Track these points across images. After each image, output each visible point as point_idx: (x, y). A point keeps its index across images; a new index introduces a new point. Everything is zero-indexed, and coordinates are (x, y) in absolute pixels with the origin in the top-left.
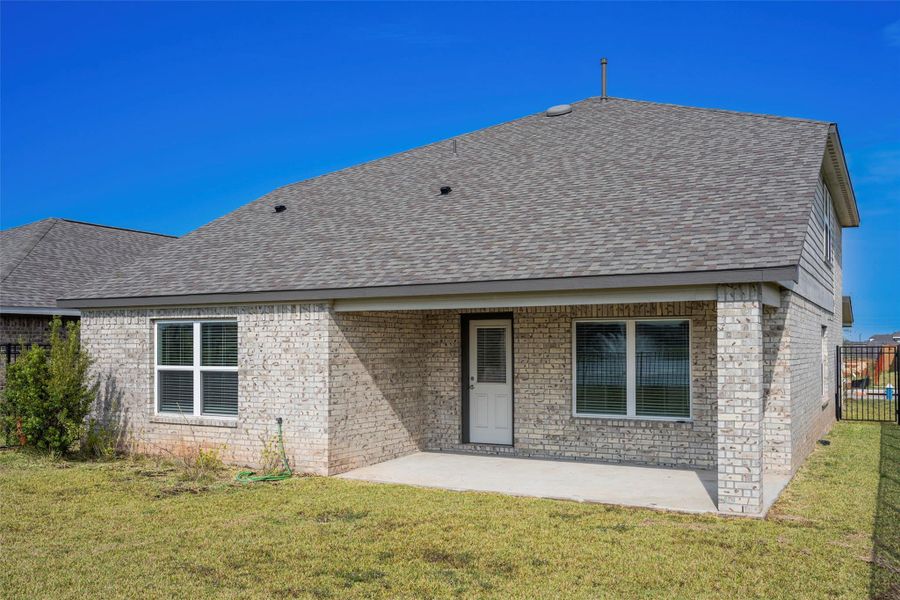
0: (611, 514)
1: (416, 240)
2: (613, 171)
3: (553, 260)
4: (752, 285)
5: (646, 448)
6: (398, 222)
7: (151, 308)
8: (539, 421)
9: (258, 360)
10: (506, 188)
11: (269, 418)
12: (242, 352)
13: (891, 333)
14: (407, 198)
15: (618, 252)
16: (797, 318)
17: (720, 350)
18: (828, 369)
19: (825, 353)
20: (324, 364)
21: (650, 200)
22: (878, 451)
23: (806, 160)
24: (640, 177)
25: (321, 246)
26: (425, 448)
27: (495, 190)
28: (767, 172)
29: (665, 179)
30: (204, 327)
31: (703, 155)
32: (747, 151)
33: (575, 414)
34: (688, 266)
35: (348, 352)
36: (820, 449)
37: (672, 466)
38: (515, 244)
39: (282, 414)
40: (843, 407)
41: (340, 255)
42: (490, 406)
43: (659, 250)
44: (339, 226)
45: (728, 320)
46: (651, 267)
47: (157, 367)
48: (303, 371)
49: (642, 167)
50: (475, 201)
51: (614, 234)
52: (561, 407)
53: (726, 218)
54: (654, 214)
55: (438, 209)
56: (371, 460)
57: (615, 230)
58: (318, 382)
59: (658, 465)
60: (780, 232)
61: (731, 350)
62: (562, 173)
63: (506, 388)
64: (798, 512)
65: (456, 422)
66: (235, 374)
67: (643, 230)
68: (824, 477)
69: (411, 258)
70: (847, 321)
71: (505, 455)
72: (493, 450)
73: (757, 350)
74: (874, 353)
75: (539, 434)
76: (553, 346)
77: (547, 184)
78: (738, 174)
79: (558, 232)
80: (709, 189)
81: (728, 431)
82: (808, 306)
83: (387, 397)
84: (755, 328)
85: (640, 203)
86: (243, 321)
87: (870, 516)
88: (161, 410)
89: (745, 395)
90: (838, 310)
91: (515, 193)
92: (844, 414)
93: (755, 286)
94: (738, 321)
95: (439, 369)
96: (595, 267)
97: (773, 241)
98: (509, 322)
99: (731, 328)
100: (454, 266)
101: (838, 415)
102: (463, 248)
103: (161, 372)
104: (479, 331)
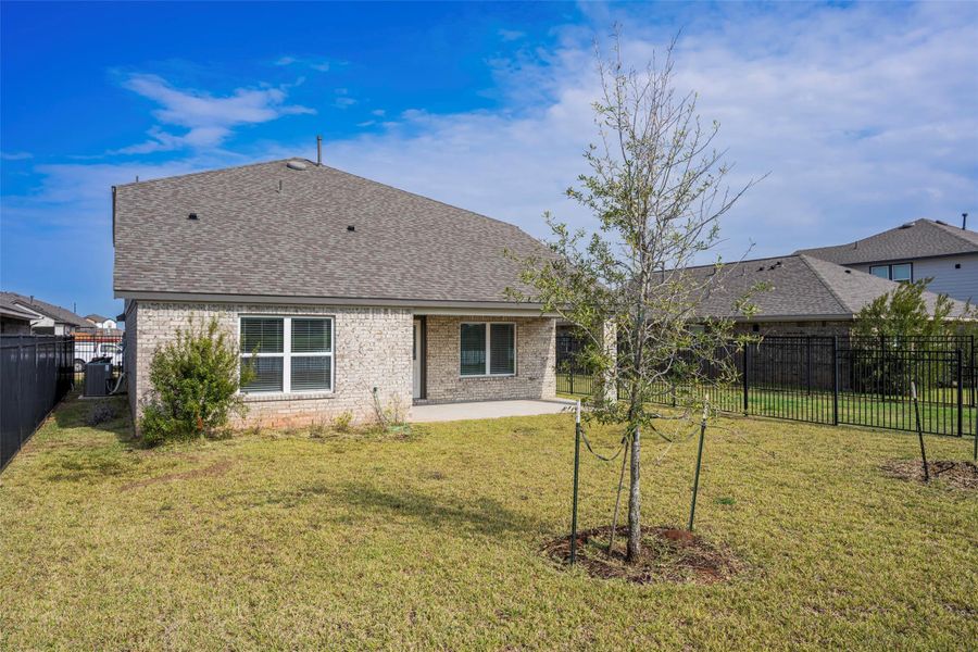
5: (497, 392)
11: (365, 388)
12: (339, 341)
20: (410, 350)
33: (460, 376)
39: (377, 384)
47: (240, 354)
48: (393, 354)
52: (453, 372)
58: (405, 361)
66: (328, 358)
76: (450, 336)
86: (337, 318)
88: (242, 391)
103: (244, 359)
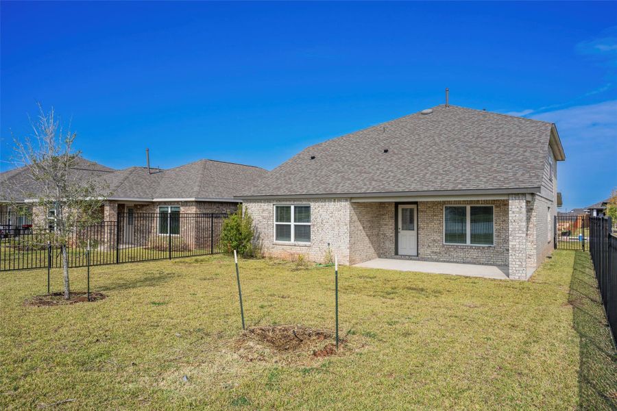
0: (467, 279)
1: (381, 173)
2: (459, 144)
3: (442, 183)
4: (523, 194)
5: (475, 257)
6: (370, 165)
7: (274, 200)
8: (429, 246)
9: (319, 220)
10: (413, 150)
11: (324, 243)
12: (312, 217)
13: (583, 208)
14: (369, 154)
15: (469, 180)
16: (539, 204)
17: (510, 218)
18: (550, 226)
19: (549, 219)
20: (348, 222)
21: (477, 158)
22: (573, 261)
23: (542, 141)
24: (471, 147)
25: (339, 175)
26: (380, 257)
27: (408, 151)
28: (525, 146)
29: (482, 148)
30: (295, 207)
31: (497, 137)
32: (517, 136)
33: (444, 243)
34: (498, 187)
35: (355, 218)
36: (547, 260)
37: (486, 264)
38: (424, 176)
39: (330, 241)
40: (558, 244)
41: (349, 179)
42: (407, 240)
43: (485, 180)
44: (343, 166)
45: (513, 207)
46: (482, 186)
47: (275, 223)
48: (338, 225)
49: (470, 142)
50: (400, 156)
51: (465, 173)
52: (439, 241)
53: (510, 167)
54: (480, 164)
55: (385, 159)
56: (362, 260)
57: (465, 171)
58: (345, 229)
59: (480, 264)
60: (533, 173)
61: (514, 218)
62: (436, 144)
63: (414, 233)
64: (540, 279)
65: (393, 246)
66: (310, 226)
67: (477, 171)
68: (550, 269)
69: (381, 181)
70: (560, 204)
71: (414, 260)
72: (409, 258)
73: (525, 218)
74: (572, 218)
75: (429, 251)
76: (435, 216)
77: (431, 149)
78: (514, 147)
79: (441, 171)
80: (502, 153)
81: (513, 249)
82: (543, 199)
83: (367, 235)
84: (524, 210)
85: (473, 159)
86: (313, 205)
87: (569, 281)
88: (276, 240)
89: (519, 235)
90: (555, 199)
91: (417, 153)
92: (558, 247)
93: (524, 194)
94: (517, 207)
95: (386, 225)
96: (460, 186)
97: (531, 177)
98: (416, 206)
99: (514, 210)
100: (401, 185)
101: (555, 247)
102: (402, 177)
103: (277, 225)
104: (403, 209)
